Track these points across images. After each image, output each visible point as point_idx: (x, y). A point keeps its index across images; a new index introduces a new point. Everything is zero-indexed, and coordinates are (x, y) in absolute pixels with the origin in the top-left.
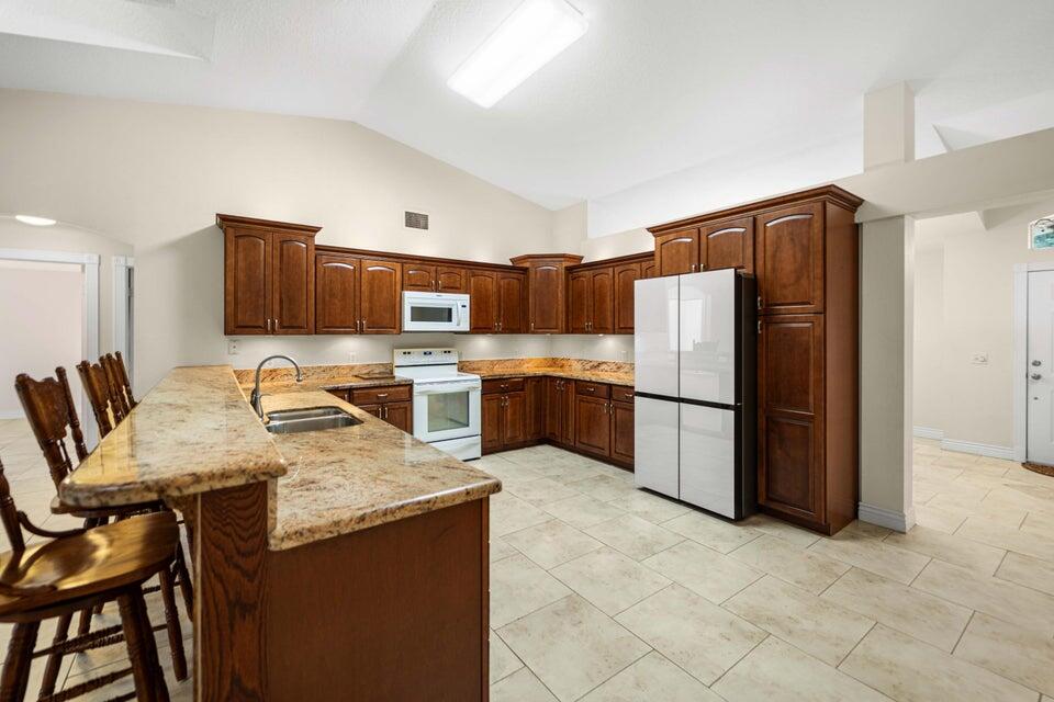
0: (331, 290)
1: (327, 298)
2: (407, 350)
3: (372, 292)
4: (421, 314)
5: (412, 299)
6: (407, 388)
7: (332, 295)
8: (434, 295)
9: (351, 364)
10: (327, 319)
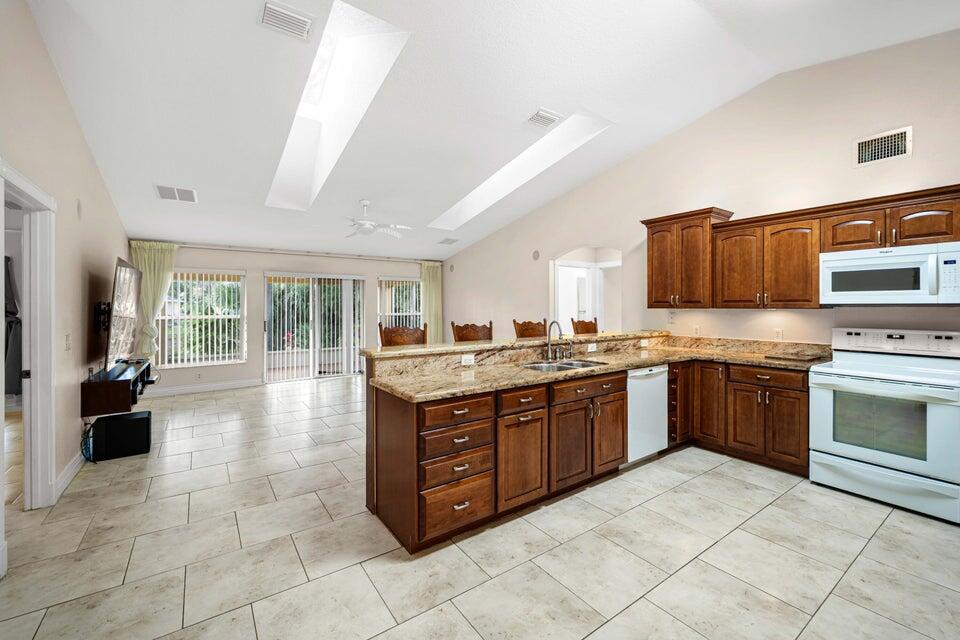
0: (730, 264)
1: (726, 273)
2: (854, 330)
3: (777, 260)
4: (842, 281)
5: (830, 263)
6: (802, 375)
7: (731, 269)
8: (876, 252)
9: (776, 340)
10: (726, 294)
